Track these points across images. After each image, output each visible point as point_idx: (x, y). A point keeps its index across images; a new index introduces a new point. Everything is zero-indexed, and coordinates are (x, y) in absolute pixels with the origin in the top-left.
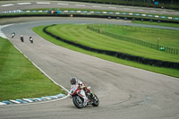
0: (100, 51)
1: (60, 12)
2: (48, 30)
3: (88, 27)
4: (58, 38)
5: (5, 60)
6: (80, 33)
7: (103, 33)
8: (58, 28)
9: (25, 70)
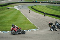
0: (50, 15)
1: (37, 1)
2: (33, 7)
3: (46, 7)
4: (36, 10)
5: (18, 17)
6: (43, 8)
7: (51, 9)
8: (36, 7)
9: (24, 20)
